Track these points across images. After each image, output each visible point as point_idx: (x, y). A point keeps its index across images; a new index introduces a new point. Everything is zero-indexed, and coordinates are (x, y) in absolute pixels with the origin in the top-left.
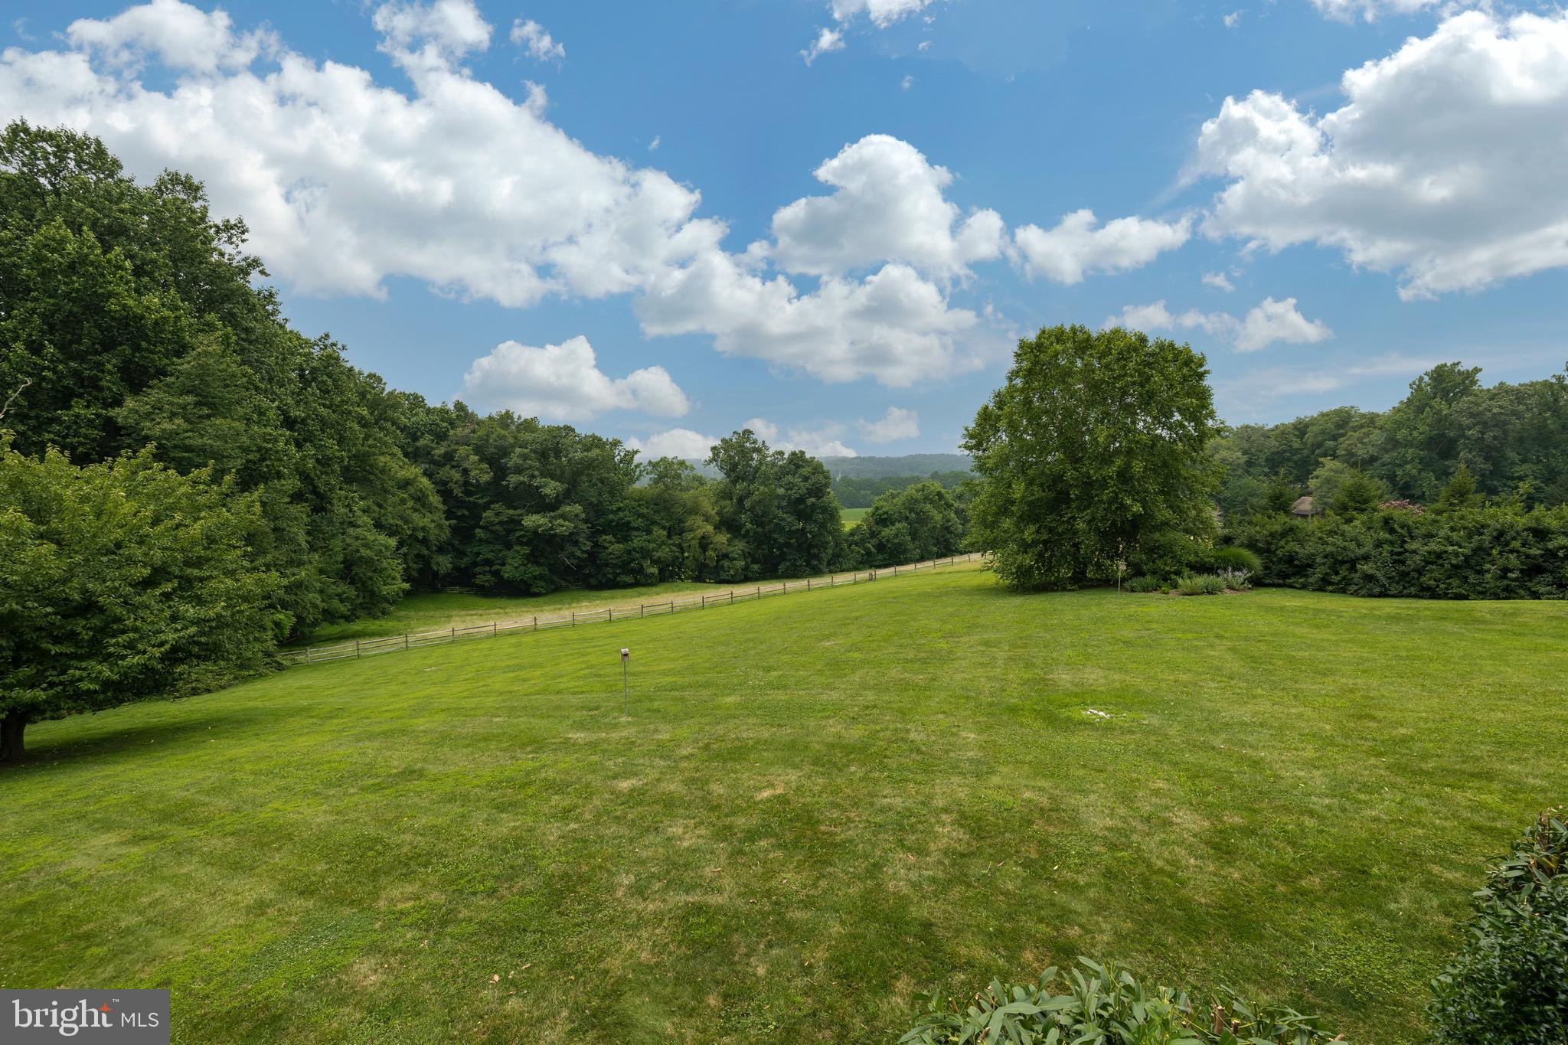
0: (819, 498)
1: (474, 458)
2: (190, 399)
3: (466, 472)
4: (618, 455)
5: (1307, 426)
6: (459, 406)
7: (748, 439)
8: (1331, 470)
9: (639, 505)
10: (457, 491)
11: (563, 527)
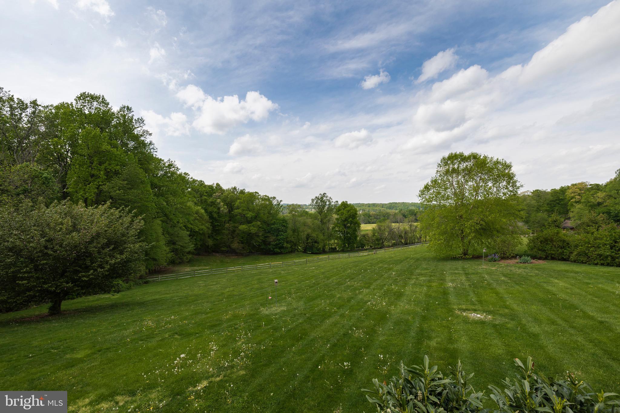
0: (353, 219)
1: (222, 204)
2: (126, 182)
3: (219, 209)
4: (275, 202)
5: (566, 190)
6: (218, 185)
7: (324, 196)
8: (579, 208)
9: (283, 222)
10: (215, 215)
11: (254, 230)
